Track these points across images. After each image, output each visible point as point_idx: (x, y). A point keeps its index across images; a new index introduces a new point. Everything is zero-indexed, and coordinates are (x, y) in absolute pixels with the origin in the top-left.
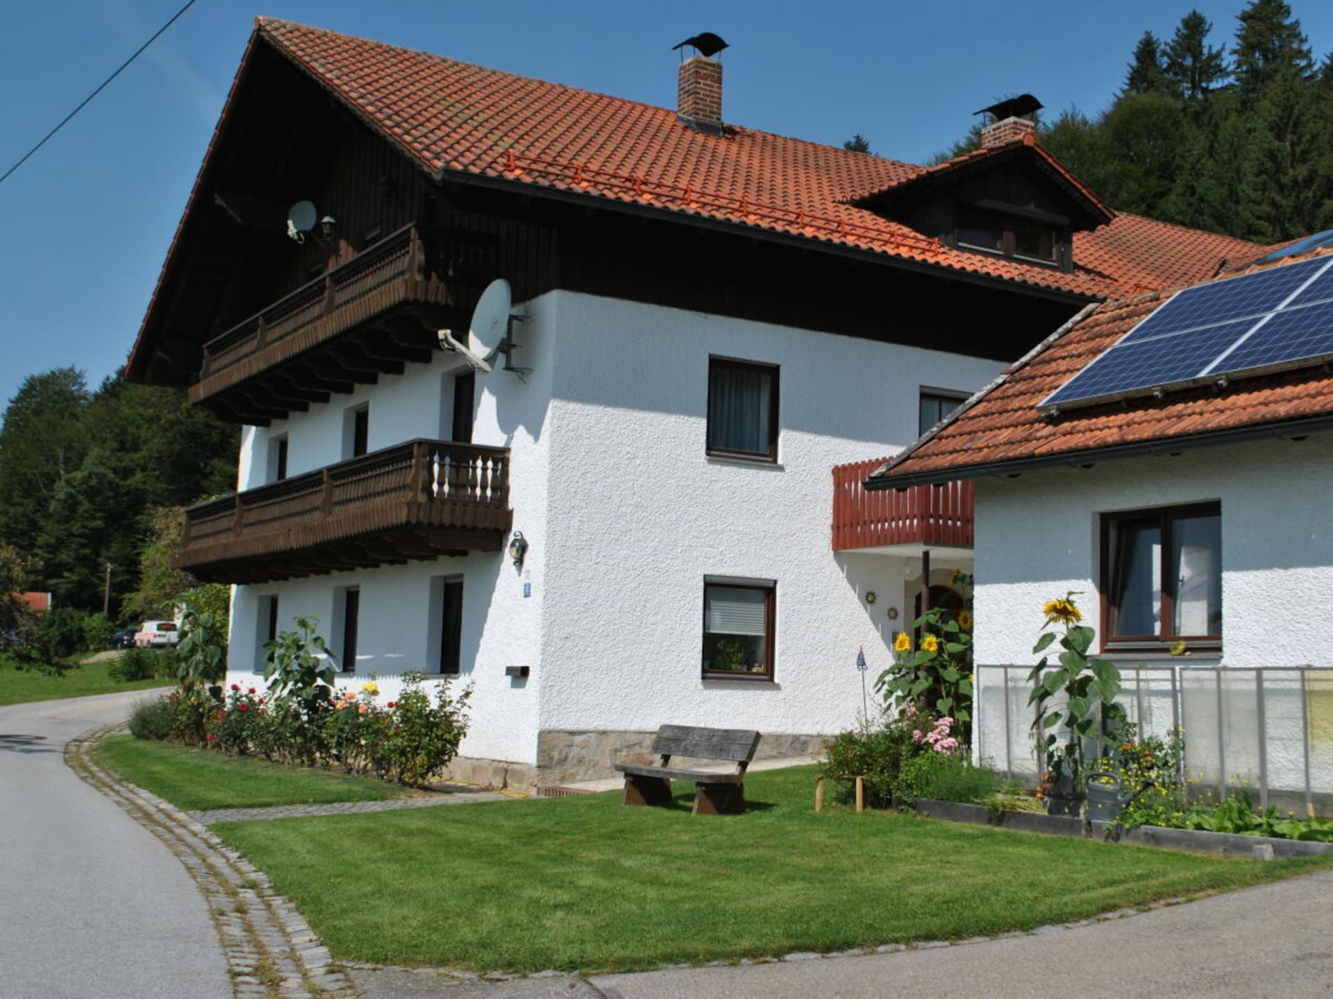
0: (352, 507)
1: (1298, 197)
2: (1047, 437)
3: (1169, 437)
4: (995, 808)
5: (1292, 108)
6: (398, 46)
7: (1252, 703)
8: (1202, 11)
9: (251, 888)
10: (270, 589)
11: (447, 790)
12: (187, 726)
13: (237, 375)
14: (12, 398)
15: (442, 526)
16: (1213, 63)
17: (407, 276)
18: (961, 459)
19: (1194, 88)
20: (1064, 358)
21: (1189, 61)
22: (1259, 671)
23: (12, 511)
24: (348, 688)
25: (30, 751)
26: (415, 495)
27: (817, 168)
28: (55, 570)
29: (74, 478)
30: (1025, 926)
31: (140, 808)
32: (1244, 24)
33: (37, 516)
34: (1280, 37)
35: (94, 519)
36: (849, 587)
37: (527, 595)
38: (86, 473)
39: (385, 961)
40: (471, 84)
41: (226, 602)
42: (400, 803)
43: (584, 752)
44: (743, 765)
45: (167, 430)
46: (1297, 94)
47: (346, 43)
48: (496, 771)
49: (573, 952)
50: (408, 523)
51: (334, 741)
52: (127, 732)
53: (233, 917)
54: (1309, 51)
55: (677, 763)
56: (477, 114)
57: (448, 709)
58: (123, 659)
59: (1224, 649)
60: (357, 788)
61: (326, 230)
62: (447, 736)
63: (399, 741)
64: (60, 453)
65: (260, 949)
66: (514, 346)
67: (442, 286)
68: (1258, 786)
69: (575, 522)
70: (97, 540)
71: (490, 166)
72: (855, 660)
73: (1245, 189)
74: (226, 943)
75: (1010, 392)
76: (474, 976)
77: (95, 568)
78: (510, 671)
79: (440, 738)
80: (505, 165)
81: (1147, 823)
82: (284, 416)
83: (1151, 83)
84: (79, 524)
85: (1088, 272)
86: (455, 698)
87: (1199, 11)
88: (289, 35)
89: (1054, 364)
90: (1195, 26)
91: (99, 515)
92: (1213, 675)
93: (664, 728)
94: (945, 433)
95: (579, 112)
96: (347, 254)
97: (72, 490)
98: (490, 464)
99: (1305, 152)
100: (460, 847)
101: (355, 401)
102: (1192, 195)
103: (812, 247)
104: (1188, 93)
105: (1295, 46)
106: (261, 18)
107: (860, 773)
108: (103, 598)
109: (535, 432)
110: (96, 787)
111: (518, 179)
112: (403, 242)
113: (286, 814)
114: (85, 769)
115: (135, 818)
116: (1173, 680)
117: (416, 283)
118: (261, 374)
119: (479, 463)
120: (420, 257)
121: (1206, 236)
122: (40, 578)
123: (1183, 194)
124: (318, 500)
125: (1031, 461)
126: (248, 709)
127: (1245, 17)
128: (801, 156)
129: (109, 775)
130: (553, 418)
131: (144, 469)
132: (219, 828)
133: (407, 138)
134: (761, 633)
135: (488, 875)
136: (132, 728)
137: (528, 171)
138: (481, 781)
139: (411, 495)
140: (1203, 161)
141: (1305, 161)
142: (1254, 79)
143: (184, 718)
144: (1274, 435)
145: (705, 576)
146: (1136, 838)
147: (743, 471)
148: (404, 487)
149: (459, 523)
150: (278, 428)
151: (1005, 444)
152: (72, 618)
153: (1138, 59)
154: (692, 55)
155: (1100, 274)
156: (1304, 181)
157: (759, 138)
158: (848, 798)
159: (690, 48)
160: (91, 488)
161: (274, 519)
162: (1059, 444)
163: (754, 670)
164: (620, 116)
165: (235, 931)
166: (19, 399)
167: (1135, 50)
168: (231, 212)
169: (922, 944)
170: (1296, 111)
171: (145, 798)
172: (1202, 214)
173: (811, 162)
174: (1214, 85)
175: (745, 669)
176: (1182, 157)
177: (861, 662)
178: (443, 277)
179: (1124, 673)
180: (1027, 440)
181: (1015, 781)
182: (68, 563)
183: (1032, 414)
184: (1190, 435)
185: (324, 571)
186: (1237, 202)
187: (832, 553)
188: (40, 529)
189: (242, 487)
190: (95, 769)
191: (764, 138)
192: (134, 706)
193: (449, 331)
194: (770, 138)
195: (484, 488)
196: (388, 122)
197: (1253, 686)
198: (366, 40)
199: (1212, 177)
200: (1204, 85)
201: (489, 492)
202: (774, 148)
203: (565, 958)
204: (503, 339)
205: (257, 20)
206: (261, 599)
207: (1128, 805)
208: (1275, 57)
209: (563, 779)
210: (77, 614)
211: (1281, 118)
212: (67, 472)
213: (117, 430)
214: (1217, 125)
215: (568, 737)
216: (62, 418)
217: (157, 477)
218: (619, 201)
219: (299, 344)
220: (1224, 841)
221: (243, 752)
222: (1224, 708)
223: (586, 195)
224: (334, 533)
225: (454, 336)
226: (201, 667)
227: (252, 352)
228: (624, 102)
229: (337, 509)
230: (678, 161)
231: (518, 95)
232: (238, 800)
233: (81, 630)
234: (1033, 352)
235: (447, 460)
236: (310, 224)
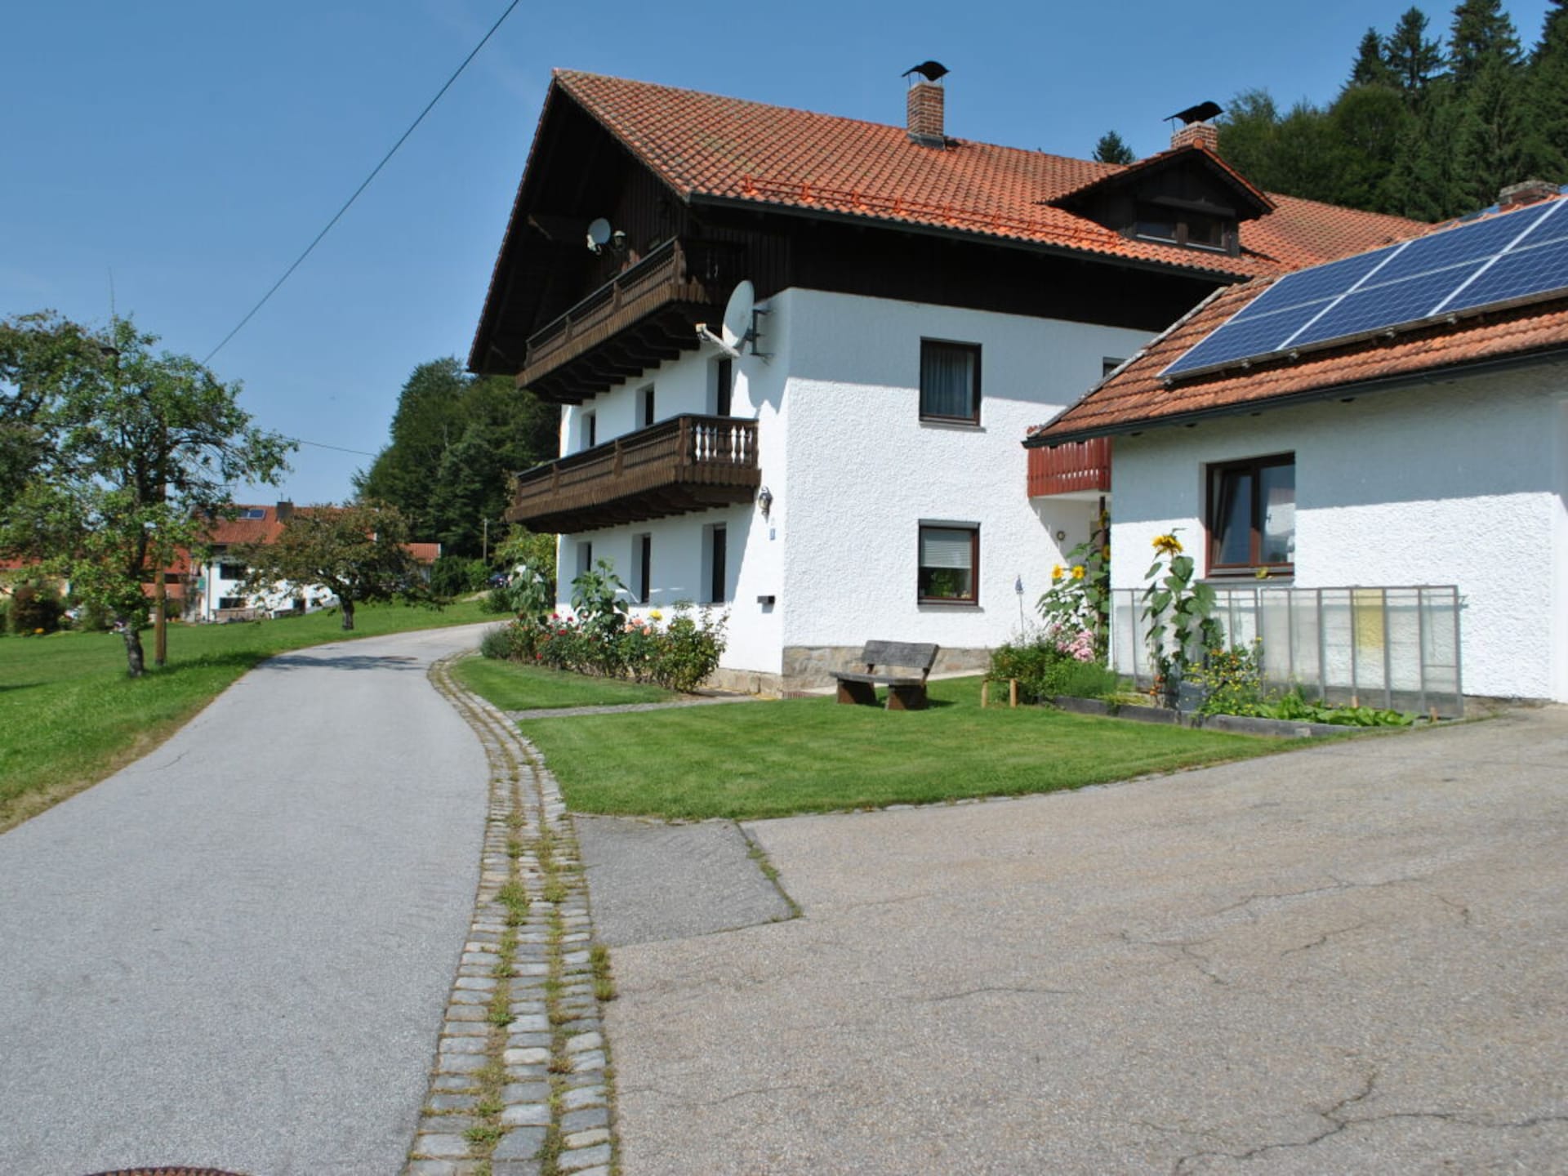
0: (637, 469)
1: (1503, 174)
2: (1162, 402)
3: (1248, 401)
4: (1111, 702)
5: (1499, 93)
6: (670, 86)
7: (1314, 617)
8: (1420, 8)
9: (529, 764)
10: (585, 537)
11: (711, 695)
12: (522, 648)
13: (551, 365)
14: (405, 384)
15: (703, 484)
16: (1429, 55)
17: (672, 281)
18: (1095, 421)
19: (1413, 77)
20: (1191, 335)
21: (1408, 54)
22: (1319, 590)
23: (407, 478)
24: (638, 615)
25: (402, 669)
26: (682, 460)
27: (1025, 173)
28: (444, 525)
29: (456, 450)
30: (1073, 786)
31: (471, 710)
32: (1459, 18)
33: (428, 481)
34: (1491, 28)
35: (474, 482)
36: (1042, 527)
37: (773, 538)
38: (465, 445)
39: (602, 812)
40: (729, 117)
41: (554, 547)
42: (671, 704)
43: (820, 664)
44: (927, 671)
45: (529, 407)
46: (1503, 81)
47: (626, 87)
48: (753, 679)
49: (736, 805)
50: (676, 482)
51: (627, 657)
52: (480, 654)
53: (507, 784)
54: (1518, 41)
55: (881, 670)
56: (728, 143)
57: (711, 630)
58: (491, 598)
59: (1296, 573)
60: (640, 693)
61: (618, 242)
62: (709, 652)
63: (672, 656)
64: (445, 428)
65: (517, 803)
66: (758, 335)
67: (700, 287)
68: (1317, 683)
69: (810, 479)
70: (477, 500)
71: (731, 188)
72: (1014, 586)
73: (1456, 168)
74: (494, 800)
75: (1145, 365)
76: (661, 822)
77: (476, 523)
78: (760, 599)
79: (703, 653)
80: (743, 187)
81: (1222, 712)
82: (592, 397)
83: (1374, 75)
84: (461, 487)
85: (1254, 255)
86: (716, 622)
87: (1417, 8)
88: (579, 83)
89: (1183, 340)
90: (1414, 21)
91: (477, 479)
92: (1284, 594)
93: (869, 643)
94: (1090, 400)
95: (819, 135)
96: (635, 260)
97: (455, 459)
98: (743, 433)
99: (1512, 133)
100: (697, 734)
101: (644, 382)
102: (1410, 174)
103: (1004, 244)
104: (1407, 83)
105: (1505, 36)
106: (557, 69)
107: (1013, 677)
108: (482, 548)
109: (776, 405)
110: (444, 695)
111: (752, 199)
112: (668, 253)
113: (580, 713)
114: (440, 681)
115: (464, 717)
116: (1256, 599)
117: (679, 286)
118: (568, 363)
119: (734, 432)
120: (683, 264)
121: (1379, 218)
122: (433, 532)
123: (1402, 174)
124: (612, 465)
125: (1148, 422)
126: (568, 634)
127: (1460, 12)
128: (1013, 163)
129: (456, 685)
130: (790, 392)
131: (513, 440)
132: (524, 724)
133: (665, 168)
134: (968, 566)
135: (704, 753)
136: (482, 650)
137: (762, 191)
138: (742, 688)
139: (678, 459)
140: (1420, 143)
141: (1510, 141)
142: (1468, 67)
143: (519, 642)
144: (1324, 398)
145: (920, 521)
146: (1213, 725)
147: (951, 433)
148: (674, 453)
149: (717, 481)
150: (588, 406)
151: (1131, 408)
152: (457, 564)
153: (1363, 53)
154: (919, 80)
155: (1266, 258)
156: (1510, 160)
157: (979, 149)
158: (1005, 697)
159: (916, 73)
160: (470, 456)
161: (581, 481)
162: (1170, 408)
163: (963, 596)
164: (855, 137)
165: (504, 792)
166: (410, 385)
167: (1360, 45)
168: (542, 230)
169: (993, 799)
170: (1502, 96)
171: (478, 702)
172: (1417, 191)
173: (1021, 169)
174: (1430, 75)
175: (955, 596)
176: (1400, 141)
177: (1019, 588)
178: (702, 280)
179: (1220, 594)
180: (1147, 404)
181: (1137, 683)
182: (453, 520)
183: (1156, 383)
184: (1263, 398)
185: (625, 521)
186: (1449, 180)
187: (1027, 499)
188: (431, 492)
189: (564, 452)
190: (447, 681)
191: (983, 150)
192: (484, 633)
193: (704, 325)
194: (988, 149)
195: (738, 452)
196: (650, 155)
197: (1314, 603)
198: (643, 82)
199: (1426, 159)
200: (1422, 74)
201: (742, 455)
202: (990, 156)
203: (729, 809)
204: (748, 330)
205: (554, 72)
206: (580, 545)
207: (1209, 698)
208: (1487, 47)
209: (803, 686)
210: (461, 561)
211: (1488, 103)
212: (451, 444)
213: (489, 408)
214: (1433, 110)
215: (807, 652)
216: (445, 398)
217: (524, 447)
218: (838, 213)
219: (595, 338)
220: (1276, 726)
221: (564, 668)
222: (1294, 620)
223: (810, 209)
224: (624, 491)
225: (709, 329)
226: (530, 600)
227: (562, 346)
228: (862, 123)
229: (627, 472)
230: (899, 174)
231: (769, 123)
232: (546, 703)
233: (464, 574)
234: (1169, 330)
235: (708, 430)
236: (605, 239)
